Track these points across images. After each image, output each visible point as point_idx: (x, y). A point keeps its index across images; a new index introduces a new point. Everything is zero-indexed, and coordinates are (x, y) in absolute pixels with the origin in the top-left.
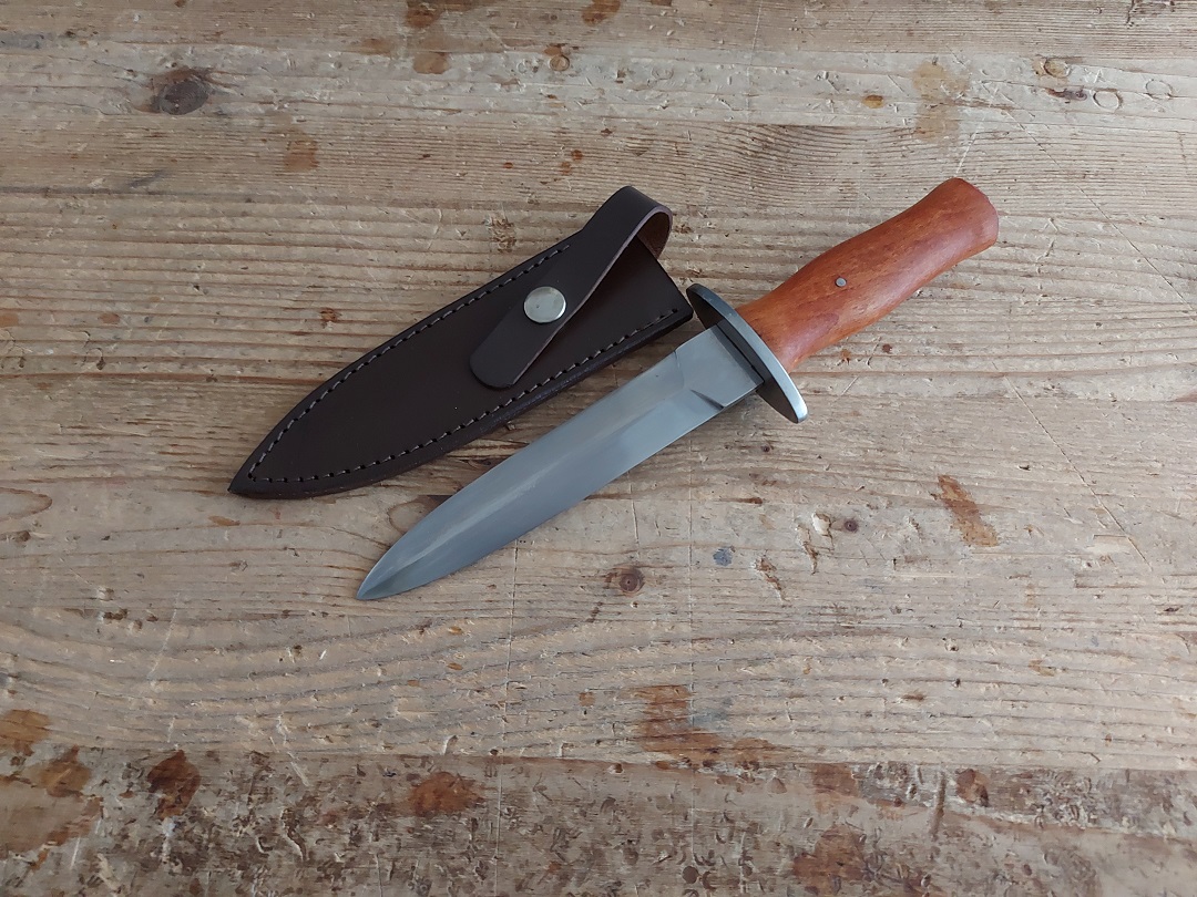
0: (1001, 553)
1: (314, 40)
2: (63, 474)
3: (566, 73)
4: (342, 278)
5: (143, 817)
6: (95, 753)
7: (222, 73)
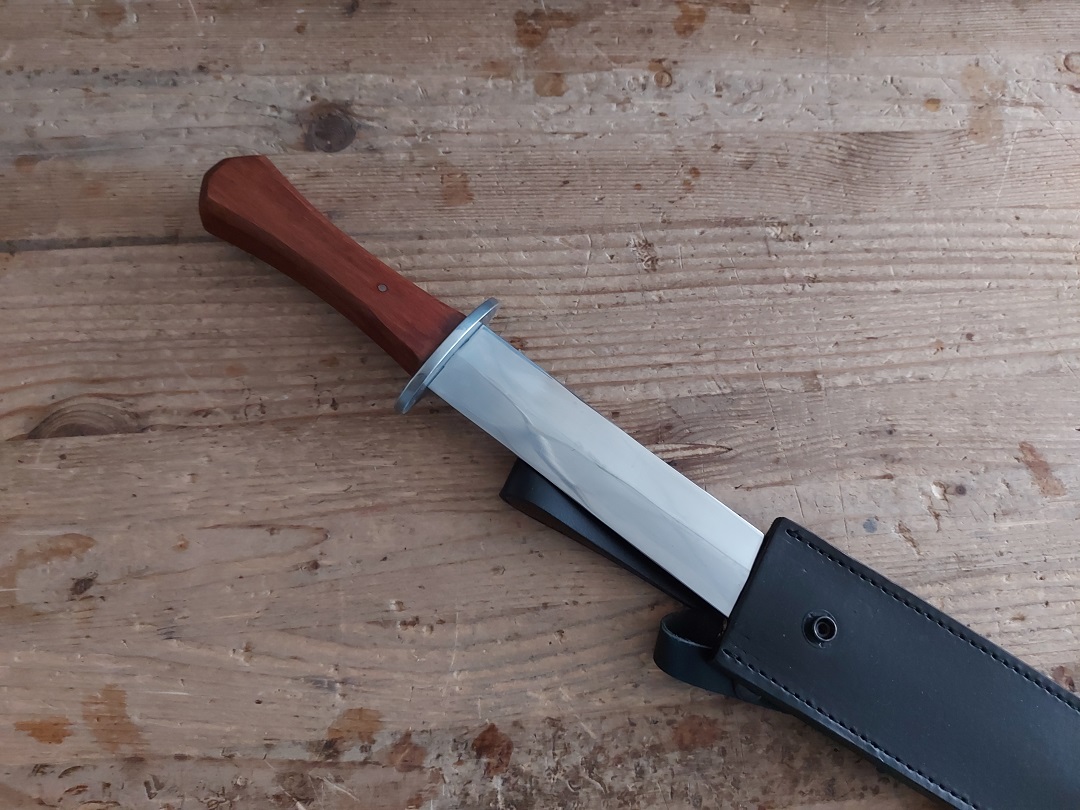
0: (1068, 500)
1: (439, 66)
2: (331, 507)
3: (672, 88)
4: (520, 308)
5: (477, 778)
6: (424, 735)
7: (361, 105)
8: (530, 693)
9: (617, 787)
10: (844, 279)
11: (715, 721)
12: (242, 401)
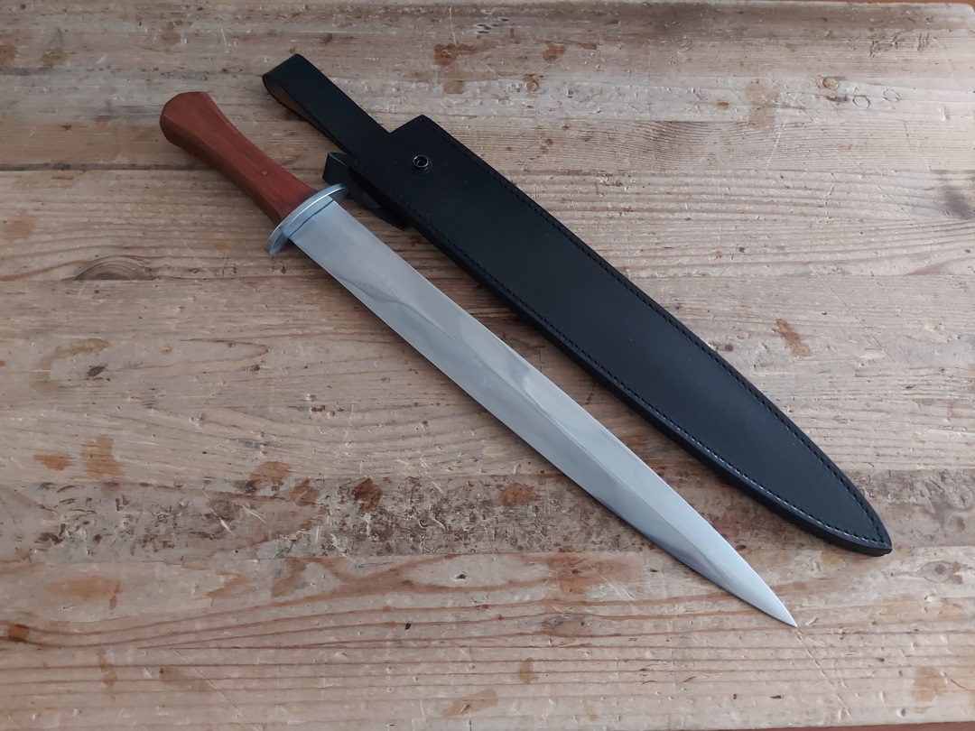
0: (813, 360)
1: (380, 74)
2: (273, 333)
3: (537, 92)
5: (353, 513)
6: (318, 482)
8: (399, 460)
9: (455, 526)
10: (651, 210)
11: (532, 488)
12: (222, 265)
